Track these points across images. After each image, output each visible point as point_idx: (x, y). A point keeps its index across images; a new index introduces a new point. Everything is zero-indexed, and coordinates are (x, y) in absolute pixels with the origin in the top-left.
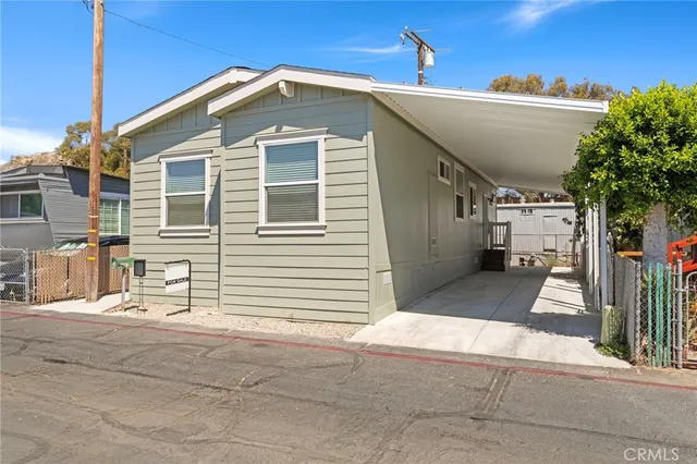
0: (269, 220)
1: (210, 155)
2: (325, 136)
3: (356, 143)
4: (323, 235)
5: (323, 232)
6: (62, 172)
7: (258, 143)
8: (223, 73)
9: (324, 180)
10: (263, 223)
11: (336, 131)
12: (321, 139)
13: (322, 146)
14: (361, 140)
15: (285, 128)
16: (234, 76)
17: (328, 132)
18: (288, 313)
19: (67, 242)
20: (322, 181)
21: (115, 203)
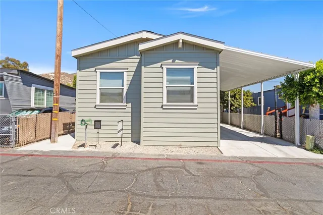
0: (168, 102)
1: (127, 70)
2: (198, 66)
3: (212, 71)
4: (196, 109)
5: (196, 108)
6: (17, 73)
7: (163, 66)
8: (138, 32)
9: (197, 85)
10: (165, 103)
11: (203, 64)
12: (195, 68)
13: (196, 71)
14: (214, 69)
15: (177, 61)
16: (145, 35)
17: (199, 65)
18: (178, 144)
19: (23, 110)
20: (195, 85)
21: (43, 91)
